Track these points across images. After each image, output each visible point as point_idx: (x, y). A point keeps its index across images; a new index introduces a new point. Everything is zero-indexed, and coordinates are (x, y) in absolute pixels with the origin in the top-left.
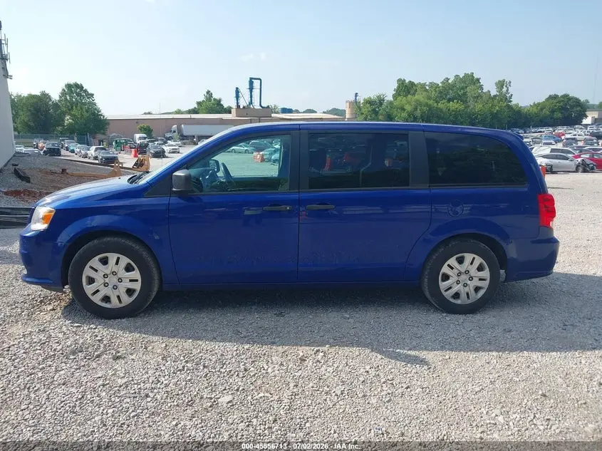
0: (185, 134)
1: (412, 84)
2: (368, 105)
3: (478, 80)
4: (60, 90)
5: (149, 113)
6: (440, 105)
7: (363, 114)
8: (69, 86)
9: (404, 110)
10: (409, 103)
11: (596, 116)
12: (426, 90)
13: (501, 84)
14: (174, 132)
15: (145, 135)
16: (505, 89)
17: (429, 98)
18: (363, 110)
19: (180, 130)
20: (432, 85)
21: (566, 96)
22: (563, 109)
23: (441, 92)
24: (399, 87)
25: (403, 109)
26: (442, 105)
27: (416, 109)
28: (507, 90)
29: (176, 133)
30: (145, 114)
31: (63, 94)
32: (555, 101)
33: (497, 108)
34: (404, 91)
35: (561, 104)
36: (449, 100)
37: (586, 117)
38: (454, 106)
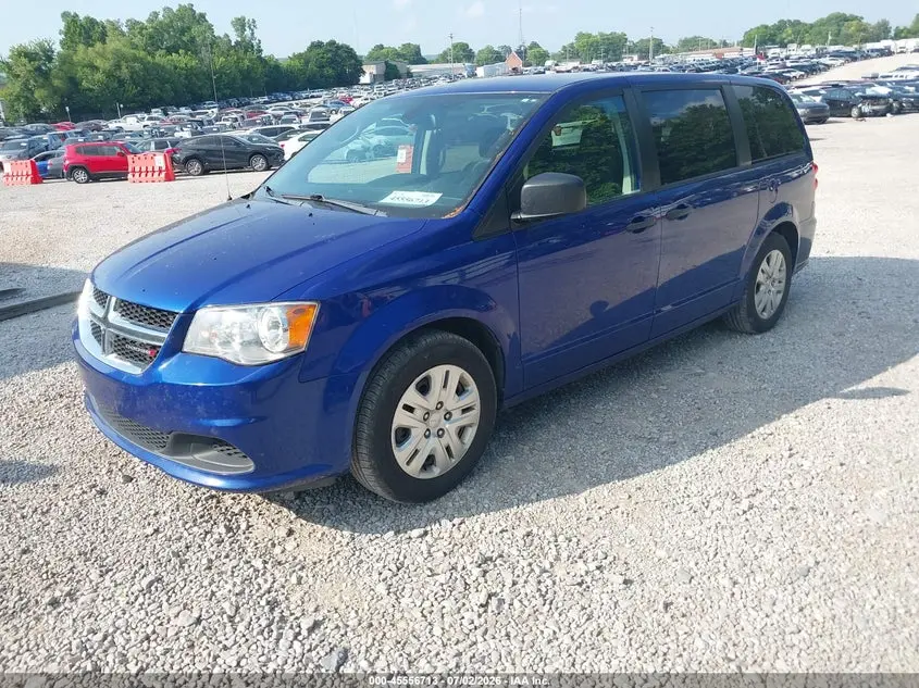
1: (92, 22)
2: (24, 60)
3: (202, 16)
6: (157, 59)
7: (19, 76)
9: (97, 68)
10: (102, 55)
11: (375, 73)
12: (123, 34)
13: (240, 24)
16: (248, 32)
17: (135, 47)
18: (17, 70)
20: (133, 24)
21: (332, 43)
22: (332, 62)
23: (151, 37)
24: (68, 28)
25: (94, 68)
26: (160, 58)
27: (118, 67)
28: (253, 34)
32: (322, 51)
33: (247, 62)
34: (80, 34)
35: (330, 55)
36: (169, 51)
37: (364, 72)
38: (181, 60)
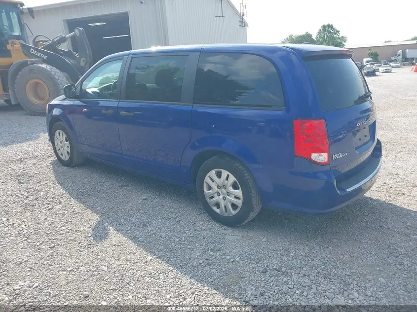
0: (408, 56)
4: (318, 31)
5: (389, 42)
8: (324, 27)
14: (399, 55)
15: (371, 59)
19: (404, 54)
29: (401, 57)
30: (386, 42)
31: (320, 32)
